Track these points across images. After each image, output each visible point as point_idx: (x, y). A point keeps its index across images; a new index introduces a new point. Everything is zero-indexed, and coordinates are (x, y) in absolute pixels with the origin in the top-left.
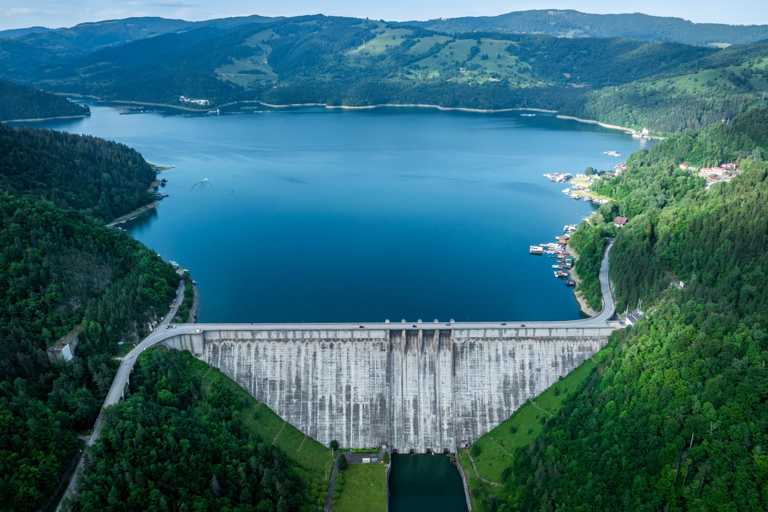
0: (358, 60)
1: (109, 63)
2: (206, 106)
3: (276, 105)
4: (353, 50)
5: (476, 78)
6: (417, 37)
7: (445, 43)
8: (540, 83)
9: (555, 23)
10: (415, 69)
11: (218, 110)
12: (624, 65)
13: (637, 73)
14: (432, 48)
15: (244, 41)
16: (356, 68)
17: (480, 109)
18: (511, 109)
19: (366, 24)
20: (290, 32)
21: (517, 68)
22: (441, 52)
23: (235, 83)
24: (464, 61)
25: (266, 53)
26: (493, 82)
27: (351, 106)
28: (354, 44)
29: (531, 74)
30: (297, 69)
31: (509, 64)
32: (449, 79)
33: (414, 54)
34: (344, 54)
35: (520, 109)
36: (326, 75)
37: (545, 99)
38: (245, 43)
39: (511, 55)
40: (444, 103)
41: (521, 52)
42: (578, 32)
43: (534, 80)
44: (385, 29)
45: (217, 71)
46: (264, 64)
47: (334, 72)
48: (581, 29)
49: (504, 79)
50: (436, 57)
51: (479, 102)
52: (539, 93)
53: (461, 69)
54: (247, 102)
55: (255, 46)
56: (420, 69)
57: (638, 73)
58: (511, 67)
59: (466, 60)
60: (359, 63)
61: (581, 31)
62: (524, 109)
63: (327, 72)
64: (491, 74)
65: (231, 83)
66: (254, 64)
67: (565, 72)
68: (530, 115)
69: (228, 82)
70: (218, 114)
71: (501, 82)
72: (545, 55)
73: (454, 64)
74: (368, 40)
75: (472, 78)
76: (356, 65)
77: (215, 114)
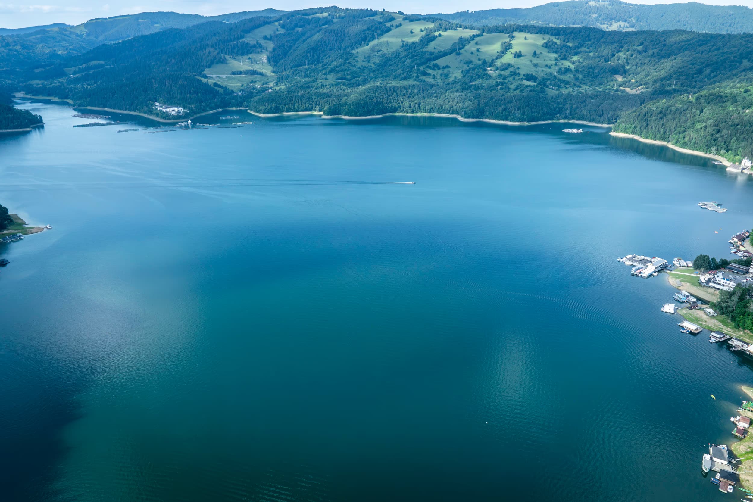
0: (368, 59)
1: (103, 62)
2: (178, 117)
3: (264, 113)
4: (364, 46)
5: (506, 81)
6: (439, 30)
7: (471, 37)
8: (584, 87)
9: (596, 15)
10: (433, 69)
11: (189, 122)
12: (693, 64)
13: (710, 75)
14: (455, 43)
15: (242, 37)
16: (365, 67)
17: (511, 121)
18: (550, 122)
19: (381, 16)
20: (296, 26)
21: (557, 68)
22: (466, 47)
23: (224, 86)
24: (493, 60)
25: (267, 51)
26: (527, 86)
27: (351, 116)
28: (364, 39)
29: (574, 75)
30: (299, 68)
31: (546, 63)
32: (474, 80)
33: (433, 51)
34: (353, 52)
35: (562, 121)
36: (329, 77)
37: (594, 108)
38: (244, 39)
39: (549, 52)
40: (465, 112)
41: (561, 49)
42: (622, 25)
43: (577, 83)
44: (403, 22)
45: (207, 71)
46: (263, 63)
47: (338, 72)
48: (626, 21)
49: (541, 82)
50: (459, 54)
51: (510, 112)
52: (585, 101)
53: (489, 69)
54: (234, 109)
55: (255, 42)
56: (439, 69)
57: (712, 75)
58: (550, 68)
59: (494, 58)
60: (369, 61)
61: (626, 24)
62: (566, 121)
63: (330, 72)
64: (524, 75)
65: (219, 86)
66: (252, 63)
67: (617, 74)
68: (575, 131)
69: (216, 84)
70: (190, 126)
71: (537, 86)
72: (591, 52)
73: (480, 62)
74: (380, 35)
75: (502, 81)
76: (366, 64)
77: (186, 127)
